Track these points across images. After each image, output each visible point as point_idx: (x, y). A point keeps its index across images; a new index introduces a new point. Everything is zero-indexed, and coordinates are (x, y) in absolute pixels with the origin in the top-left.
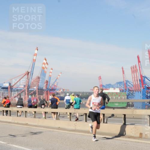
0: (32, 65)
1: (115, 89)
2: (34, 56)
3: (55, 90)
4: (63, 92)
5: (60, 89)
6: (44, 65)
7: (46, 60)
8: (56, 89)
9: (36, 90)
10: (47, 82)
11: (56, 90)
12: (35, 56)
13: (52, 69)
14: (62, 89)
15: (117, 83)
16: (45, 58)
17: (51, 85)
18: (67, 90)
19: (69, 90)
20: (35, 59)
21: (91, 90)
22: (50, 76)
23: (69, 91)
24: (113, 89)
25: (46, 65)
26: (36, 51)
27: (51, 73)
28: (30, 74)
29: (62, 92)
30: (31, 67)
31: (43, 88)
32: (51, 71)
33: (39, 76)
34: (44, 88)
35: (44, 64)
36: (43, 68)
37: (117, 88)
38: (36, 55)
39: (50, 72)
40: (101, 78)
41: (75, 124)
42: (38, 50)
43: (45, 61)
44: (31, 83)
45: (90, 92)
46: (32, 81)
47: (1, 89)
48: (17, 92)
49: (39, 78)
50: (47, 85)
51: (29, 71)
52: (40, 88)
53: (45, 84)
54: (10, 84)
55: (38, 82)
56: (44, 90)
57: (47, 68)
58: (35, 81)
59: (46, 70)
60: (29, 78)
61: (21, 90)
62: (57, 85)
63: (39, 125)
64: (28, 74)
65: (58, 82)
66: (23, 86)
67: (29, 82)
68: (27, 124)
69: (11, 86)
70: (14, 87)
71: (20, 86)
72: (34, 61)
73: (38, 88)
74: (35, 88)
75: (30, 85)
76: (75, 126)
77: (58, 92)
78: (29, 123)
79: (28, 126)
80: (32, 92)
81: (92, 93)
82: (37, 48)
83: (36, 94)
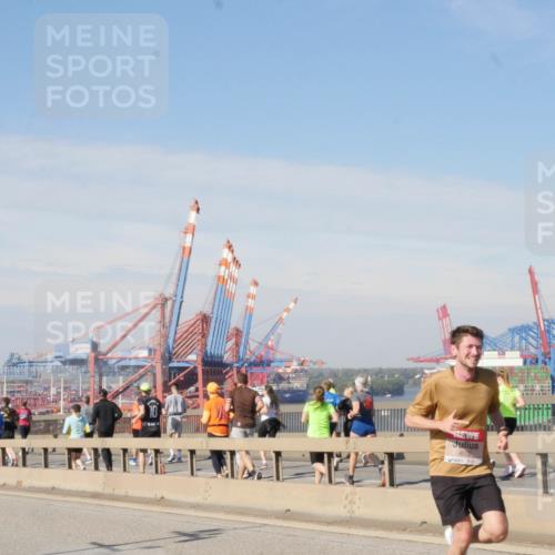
0: (176, 271)
1: (502, 353)
2: (186, 233)
3: (269, 365)
4: (302, 370)
5: (291, 361)
6: (223, 268)
7: (230, 247)
8: (272, 361)
9: (195, 368)
10: (238, 333)
11: (272, 364)
12: (189, 237)
13: (256, 284)
14: (298, 359)
15: (513, 331)
16: (228, 242)
17: (253, 345)
18: (315, 363)
19: (323, 363)
20: (188, 245)
21: (409, 360)
22: (249, 313)
23: (324, 367)
24: (496, 353)
25: (233, 268)
26: (194, 214)
27: (254, 297)
28: (173, 306)
29: (296, 371)
30: (174, 279)
31: (222, 357)
32: (253, 290)
33: (207, 310)
34: (227, 358)
35: (225, 263)
36: (221, 280)
37: (512, 349)
38: (192, 230)
39: (249, 296)
40: (449, 312)
41: (349, 498)
42: (198, 210)
43: (227, 254)
44: (175, 341)
45: (406, 370)
46: (182, 329)
47: (59, 364)
48: (121, 378)
49: (205, 319)
50: (237, 345)
51: (169, 292)
52: (212, 356)
53: (231, 344)
54: (95, 346)
55: (204, 336)
56: (226, 365)
57: (235, 281)
58: (190, 332)
59: (231, 286)
60: (167, 320)
61: (139, 367)
62: (278, 343)
63: (208, 502)
64: (163, 306)
65: (280, 335)
66: (145, 353)
67: (166, 337)
68: (161, 501)
69: (100, 353)
70: (109, 355)
71: (134, 353)
72: (187, 252)
73: (203, 361)
74: (192, 357)
75: (174, 348)
76: (350, 502)
77: (280, 371)
78: (169, 496)
79: (167, 506)
80: (181, 376)
81: (415, 372)
82: (197, 203)
83: (196, 381)
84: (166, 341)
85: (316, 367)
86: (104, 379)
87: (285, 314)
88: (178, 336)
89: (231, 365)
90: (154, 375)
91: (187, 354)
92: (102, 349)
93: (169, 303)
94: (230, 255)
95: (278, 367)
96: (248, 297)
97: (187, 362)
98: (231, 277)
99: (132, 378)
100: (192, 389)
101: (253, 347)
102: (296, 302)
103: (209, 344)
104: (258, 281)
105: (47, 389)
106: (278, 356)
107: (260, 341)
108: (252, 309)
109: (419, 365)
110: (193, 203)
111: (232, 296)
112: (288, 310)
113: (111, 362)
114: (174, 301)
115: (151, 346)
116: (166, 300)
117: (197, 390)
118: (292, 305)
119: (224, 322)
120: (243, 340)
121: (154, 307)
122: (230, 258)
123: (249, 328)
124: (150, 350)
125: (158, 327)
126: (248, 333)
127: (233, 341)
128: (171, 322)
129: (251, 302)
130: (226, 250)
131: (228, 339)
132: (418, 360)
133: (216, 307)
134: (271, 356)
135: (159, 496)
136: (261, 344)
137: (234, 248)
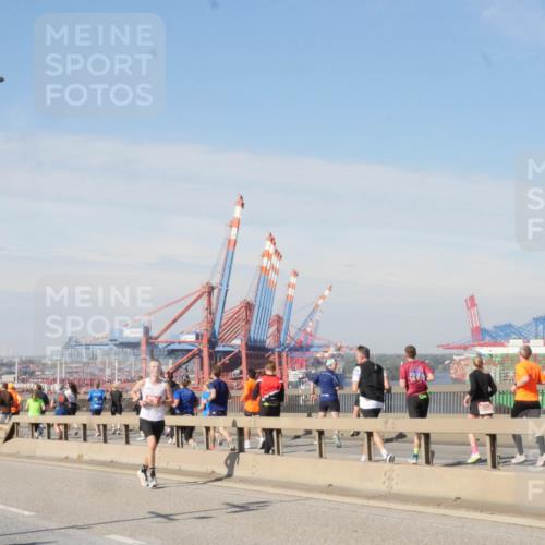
0: (222, 261)
1: (526, 341)
2: (231, 226)
3: (308, 350)
4: (339, 355)
5: (328, 346)
6: (266, 259)
7: (272, 240)
8: (312, 346)
9: (239, 352)
10: (279, 320)
11: (311, 350)
12: (234, 229)
13: (296, 274)
14: (336, 345)
15: (537, 320)
16: (271, 235)
17: (293, 331)
18: (351, 349)
20: (233, 237)
21: (439, 346)
22: (289, 301)
24: (521, 341)
25: (274, 259)
26: (238, 209)
27: (294, 286)
28: (219, 293)
30: (220, 269)
31: (264, 342)
32: (293, 280)
33: (251, 298)
34: (269, 343)
36: (265, 271)
37: (537, 337)
38: (237, 223)
39: (289, 285)
40: (477, 301)
41: (388, 474)
42: (243, 205)
43: (269, 247)
44: (220, 327)
45: (435, 356)
46: (226, 317)
47: (114, 347)
48: (171, 361)
49: (249, 307)
50: (279, 331)
51: (214, 282)
52: (255, 341)
53: (272, 330)
54: (147, 330)
55: (248, 322)
56: (267, 350)
57: (276, 271)
58: (234, 318)
59: (272, 276)
60: (214, 307)
61: (187, 351)
62: (316, 330)
63: (256, 476)
64: (210, 294)
65: (318, 322)
66: (192, 338)
67: (212, 323)
68: (211, 476)
69: (151, 338)
70: (160, 339)
71: (183, 338)
72: (232, 244)
73: (247, 344)
74: (237, 342)
75: (219, 333)
76: (389, 478)
77: (319, 355)
80: (226, 360)
81: (444, 358)
82: (241, 198)
83: (240, 364)
84: (213, 328)
85: (352, 352)
87: (321, 301)
88: (223, 322)
89: (272, 350)
90: (202, 358)
91: (232, 339)
92: (154, 333)
93: (215, 291)
94: (272, 247)
95: (317, 352)
97: (231, 346)
98: (273, 268)
99: (180, 360)
100: (237, 371)
101: (293, 332)
102: (330, 289)
103: (252, 329)
105: (103, 370)
106: (316, 342)
107: (299, 326)
108: (292, 297)
109: (448, 352)
110: (237, 198)
111: (274, 285)
112: (323, 297)
113: (161, 346)
114: (220, 290)
115: (198, 331)
116: (212, 288)
117: (241, 372)
118: (327, 293)
119: (266, 310)
120: (284, 327)
121: (201, 296)
122: (272, 250)
123: (289, 314)
124: (198, 335)
125: (205, 313)
126: (289, 320)
127: (275, 327)
128: (217, 308)
129: (291, 292)
130: (269, 243)
131: (270, 325)
132: (448, 347)
133: (259, 293)
134: (310, 343)
135: (210, 471)
136: (299, 329)
137: (276, 240)
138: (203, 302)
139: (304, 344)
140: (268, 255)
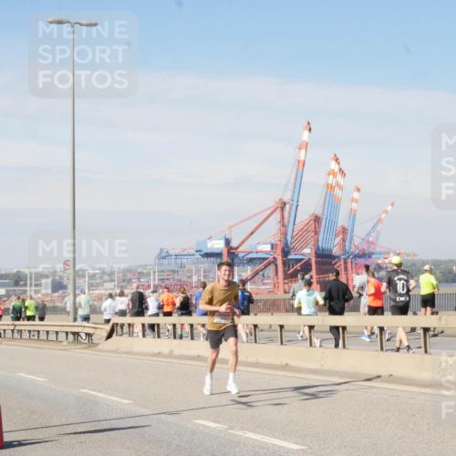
0: (293, 180)
2: (300, 149)
3: (370, 257)
5: (388, 253)
6: (331, 177)
7: (337, 160)
8: (373, 254)
9: (309, 259)
10: (344, 231)
11: (373, 256)
12: (303, 151)
13: (358, 190)
16: (335, 156)
17: (357, 241)
18: (408, 255)
19: (415, 255)
20: (302, 158)
22: (353, 214)
23: (417, 257)
25: (339, 177)
26: (306, 133)
27: (356, 201)
28: (291, 209)
30: (291, 186)
31: (331, 251)
32: (356, 195)
33: (319, 212)
34: (336, 251)
35: (332, 173)
36: (330, 187)
38: (305, 146)
42: (310, 130)
43: (334, 166)
44: (292, 237)
46: (297, 228)
47: (200, 257)
48: (249, 268)
49: (317, 219)
50: (344, 240)
51: (287, 198)
52: (323, 250)
53: (339, 239)
54: (228, 242)
55: (316, 233)
56: (334, 257)
57: (341, 188)
58: (304, 230)
59: (337, 192)
60: (286, 220)
61: (264, 259)
62: (377, 239)
63: (325, 368)
64: (282, 209)
65: (379, 231)
66: (268, 248)
67: (285, 234)
68: (286, 367)
69: (231, 248)
70: (239, 250)
71: (261, 248)
72: (301, 165)
73: (316, 253)
74: (307, 251)
75: (291, 244)
77: (380, 262)
78: (292, 363)
79: (291, 371)
80: (298, 266)
82: (309, 123)
83: (310, 270)
84: (286, 238)
85: (409, 258)
86: (236, 268)
87: (384, 215)
88: (295, 233)
89: (339, 257)
90: (276, 265)
91: (302, 248)
92: (234, 244)
93: (287, 206)
94: (337, 166)
95: (378, 259)
96: (352, 200)
97: (302, 255)
98: (338, 185)
99: (258, 267)
101: (357, 242)
102: (393, 205)
103: (320, 239)
104: (360, 187)
105: (190, 277)
106: (378, 249)
107: (362, 237)
108: (355, 211)
110: (305, 124)
111: (339, 200)
112: (386, 212)
113: (241, 255)
114: (292, 205)
115: (273, 242)
116: (285, 204)
117: (311, 277)
118: (389, 208)
119: (333, 222)
120: (348, 238)
121: (275, 210)
122: (337, 170)
123: (353, 226)
124: (272, 245)
125: (279, 226)
126: (353, 231)
127: (341, 236)
128: (289, 221)
129: (354, 205)
130: (334, 162)
131: (336, 236)
133: (326, 210)
134: (371, 250)
135: (284, 363)
136: (363, 239)
137: (340, 160)
138: (277, 216)
139: (366, 252)
140: (334, 174)
